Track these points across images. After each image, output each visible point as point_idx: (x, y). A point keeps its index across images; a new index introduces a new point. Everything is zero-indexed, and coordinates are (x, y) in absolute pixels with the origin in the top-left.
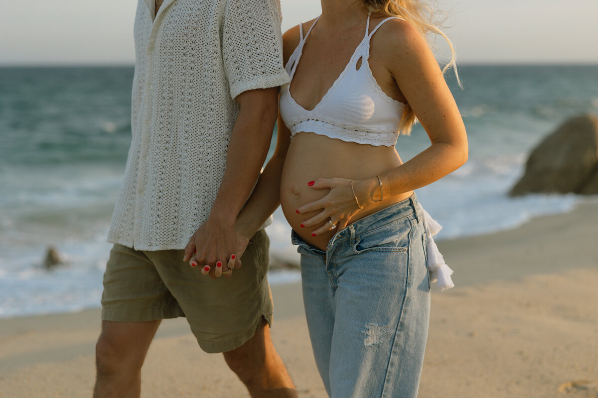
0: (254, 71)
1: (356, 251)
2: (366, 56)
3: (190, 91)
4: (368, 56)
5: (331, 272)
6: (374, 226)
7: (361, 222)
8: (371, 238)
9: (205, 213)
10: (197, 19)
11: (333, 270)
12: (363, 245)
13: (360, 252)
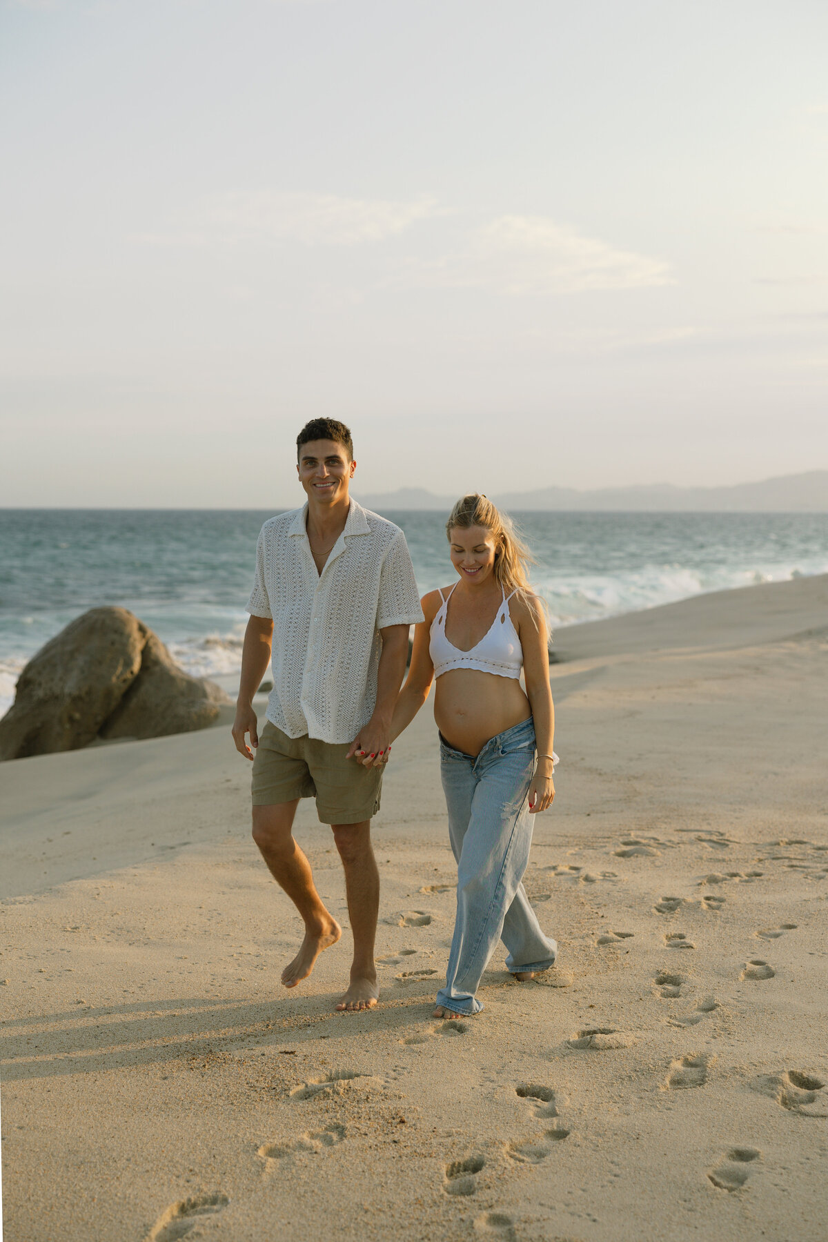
0: (400, 611)
1: (501, 755)
2: (507, 614)
3: (356, 623)
4: (509, 614)
5: (476, 773)
6: (512, 737)
7: (504, 734)
8: (510, 745)
9: (358, 723)
10: (366, 570)
11: (478, 771)
12: (505, 750)
13: (503, 755)
